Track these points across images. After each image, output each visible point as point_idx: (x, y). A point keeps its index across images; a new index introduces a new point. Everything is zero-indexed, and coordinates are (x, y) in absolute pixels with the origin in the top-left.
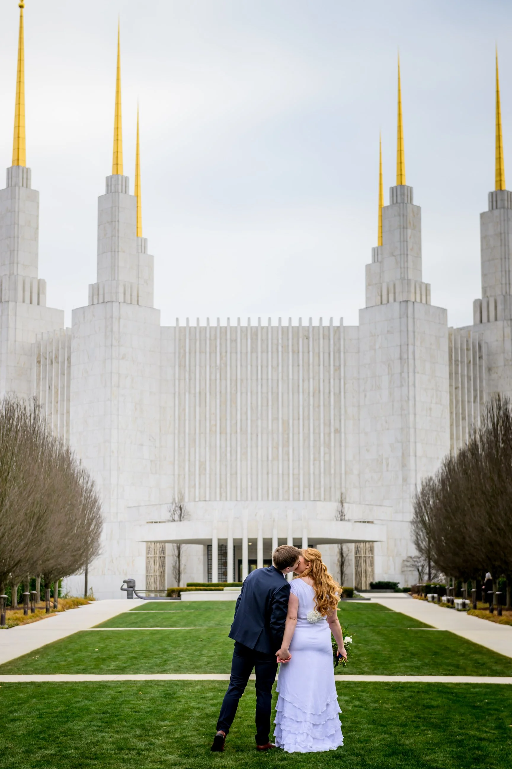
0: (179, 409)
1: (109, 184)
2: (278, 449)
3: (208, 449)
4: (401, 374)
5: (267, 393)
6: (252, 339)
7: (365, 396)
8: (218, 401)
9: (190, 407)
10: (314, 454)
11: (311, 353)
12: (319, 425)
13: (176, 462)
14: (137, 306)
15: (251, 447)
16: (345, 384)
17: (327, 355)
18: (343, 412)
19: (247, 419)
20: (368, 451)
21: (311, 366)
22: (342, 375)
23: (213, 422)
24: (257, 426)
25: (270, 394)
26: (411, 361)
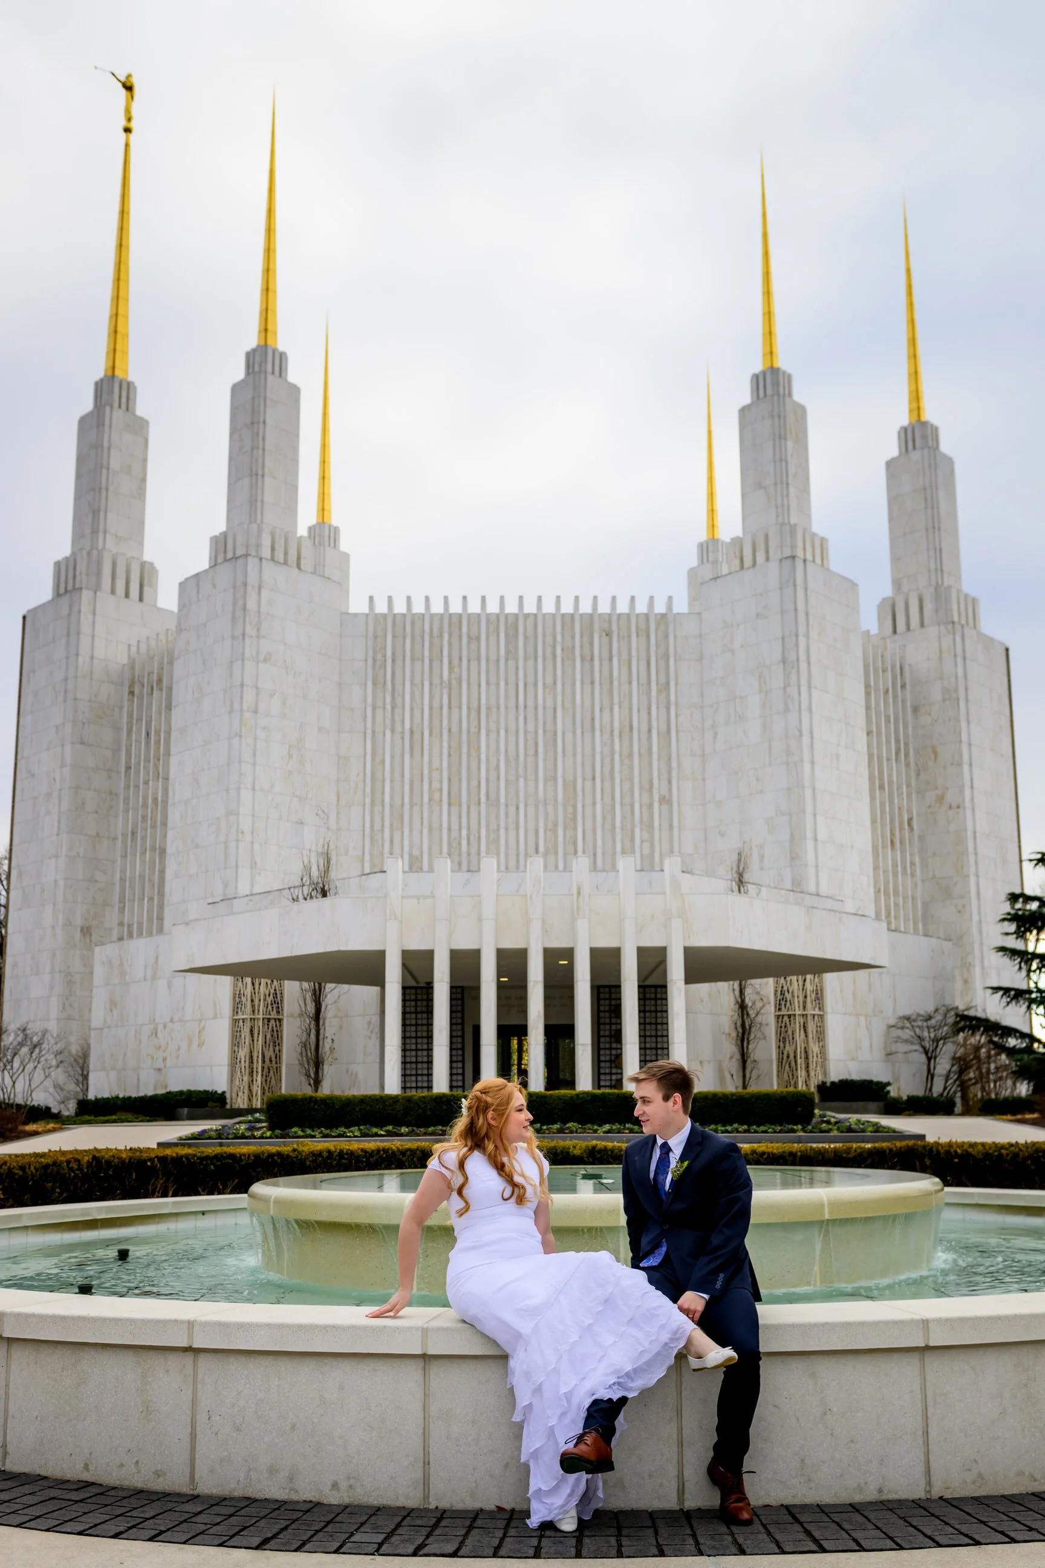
0: (373, 760)
1: (251, 363)
2: (555, 831)
3: (425, 831)
4: (785, 688)
5: (536, 733)
6: (507, 635)
7: (716, 735)
8: (445, 744)
9: (392, 757)
10: (622, 841)
11: (615, 660)
12: (632, 790)
13: (367, 857)
14: (296, 570)
15: (507, 829)
16: (677, 716)
17: (643, 664)
18: (674, 764)
19: (498, 779)
20: (722, 834)
21: (616, 683)
22: (673, 697)
23: (436, 785)
24: (517, 792)
25: (540, 732)
26: (803, 666)
